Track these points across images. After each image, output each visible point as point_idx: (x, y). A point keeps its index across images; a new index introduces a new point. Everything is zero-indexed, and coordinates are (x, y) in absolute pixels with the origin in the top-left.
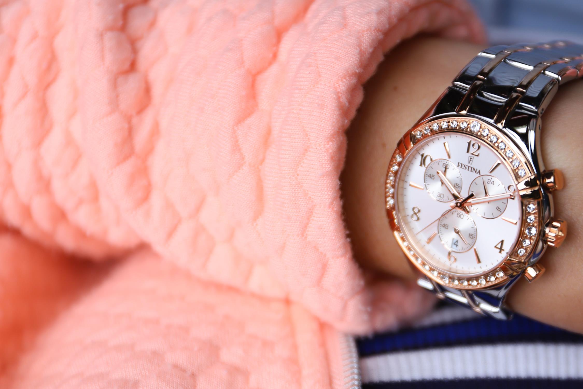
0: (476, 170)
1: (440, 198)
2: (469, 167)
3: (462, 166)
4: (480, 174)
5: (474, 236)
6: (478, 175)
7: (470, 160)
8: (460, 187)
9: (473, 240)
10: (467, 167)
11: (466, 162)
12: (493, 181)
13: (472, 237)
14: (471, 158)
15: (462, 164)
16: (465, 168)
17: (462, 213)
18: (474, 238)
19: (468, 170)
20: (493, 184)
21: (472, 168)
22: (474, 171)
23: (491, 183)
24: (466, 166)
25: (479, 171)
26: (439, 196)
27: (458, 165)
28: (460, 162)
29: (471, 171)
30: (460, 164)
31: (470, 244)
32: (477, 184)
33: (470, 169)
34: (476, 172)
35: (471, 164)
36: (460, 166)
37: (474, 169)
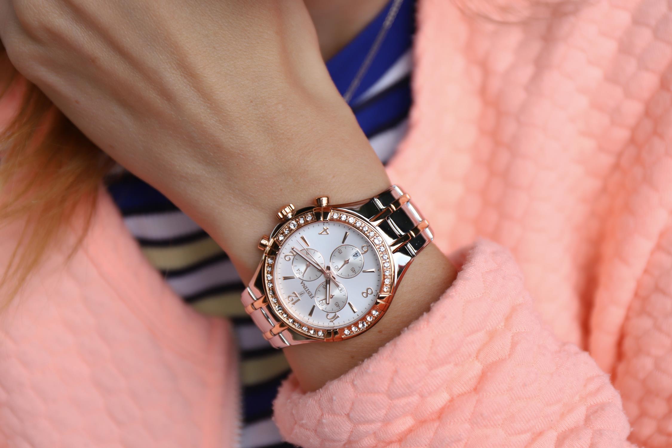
0: (303, 286)
1: (342, 289)
2: (306, 291)
3: (311, 295)
4: (303, 281)
5: (338, 251)
6: (304, 282)
7: (302, 294)
8: (323, 284)
9: (340, 248)
10: (308, 291)
11: (306, 295)
12: (297, 271)
13: (340, 251)
14: (301, 295)
15: (310, 296)
16: (310, 292)
17: (335, 269)
18: (339, 249)
19: (308, 290)
20: (299, 269)
21: (305, 289)
22: (305, 286)
23: (300, 271)
24: (308, 293)
25: (301, 283)
26: (342, 290)
27: (313, 297)
28: (310, 298)
29: (307, 288)
30: (311, 296)
31: (345, 247)
32: (310, 277)
33: (306, 289)
34: (304, 285)
35: (303, 291)
36: (312, 296)
37: (304, 287)
